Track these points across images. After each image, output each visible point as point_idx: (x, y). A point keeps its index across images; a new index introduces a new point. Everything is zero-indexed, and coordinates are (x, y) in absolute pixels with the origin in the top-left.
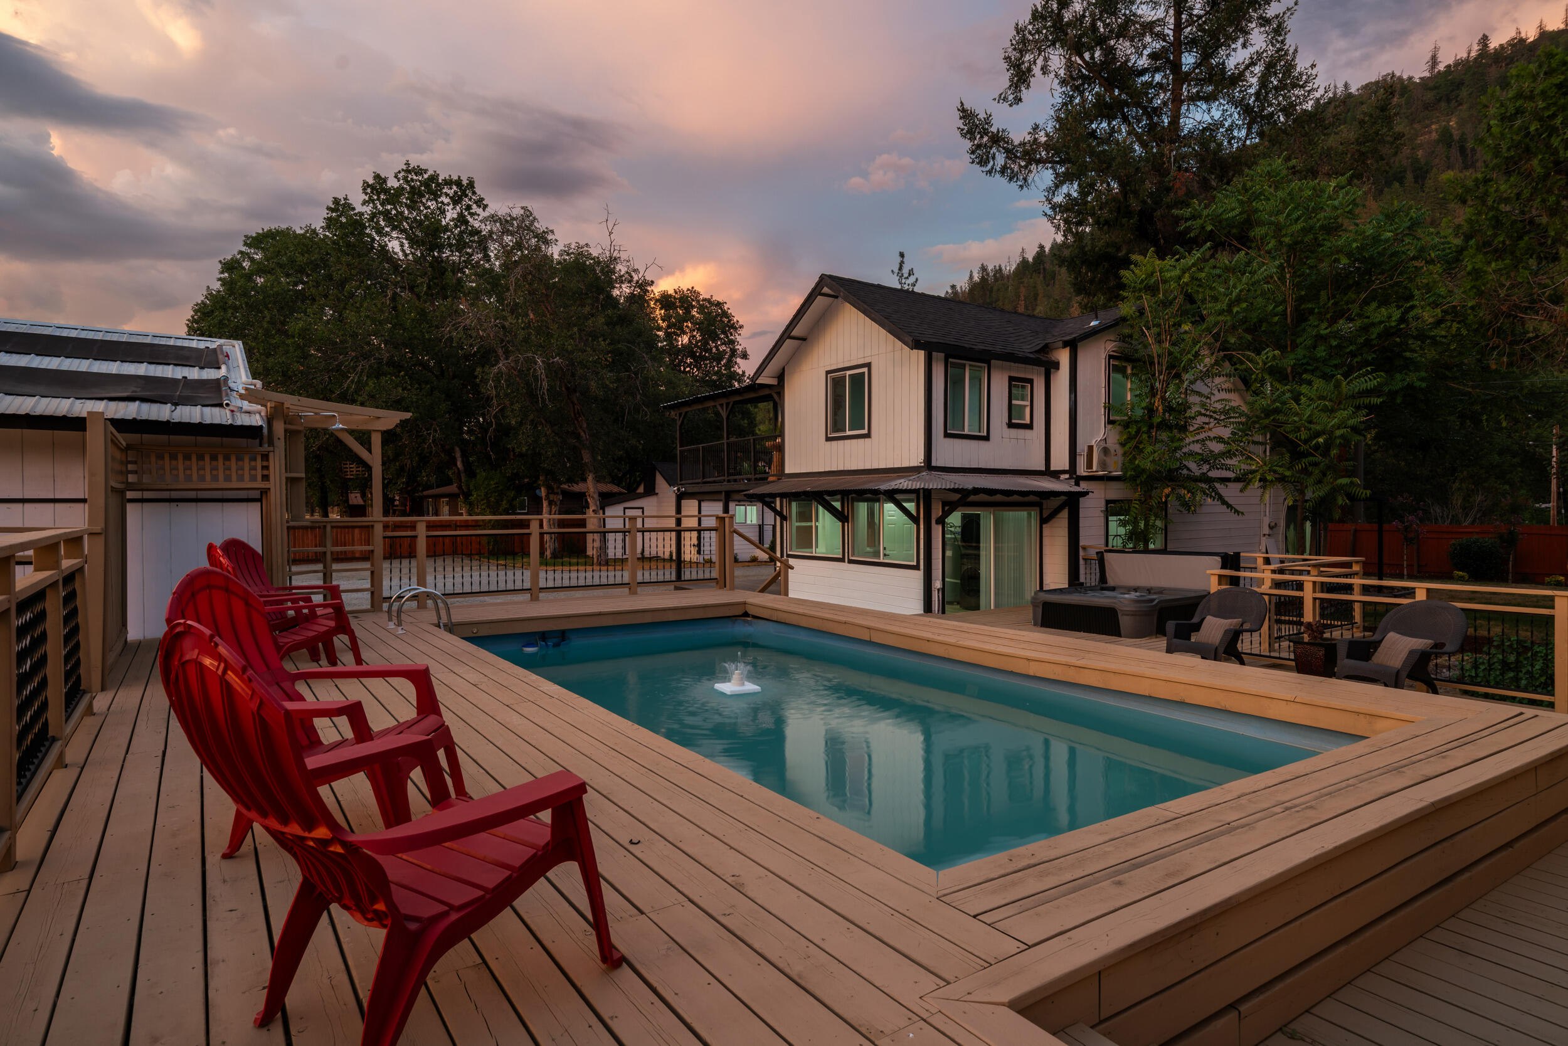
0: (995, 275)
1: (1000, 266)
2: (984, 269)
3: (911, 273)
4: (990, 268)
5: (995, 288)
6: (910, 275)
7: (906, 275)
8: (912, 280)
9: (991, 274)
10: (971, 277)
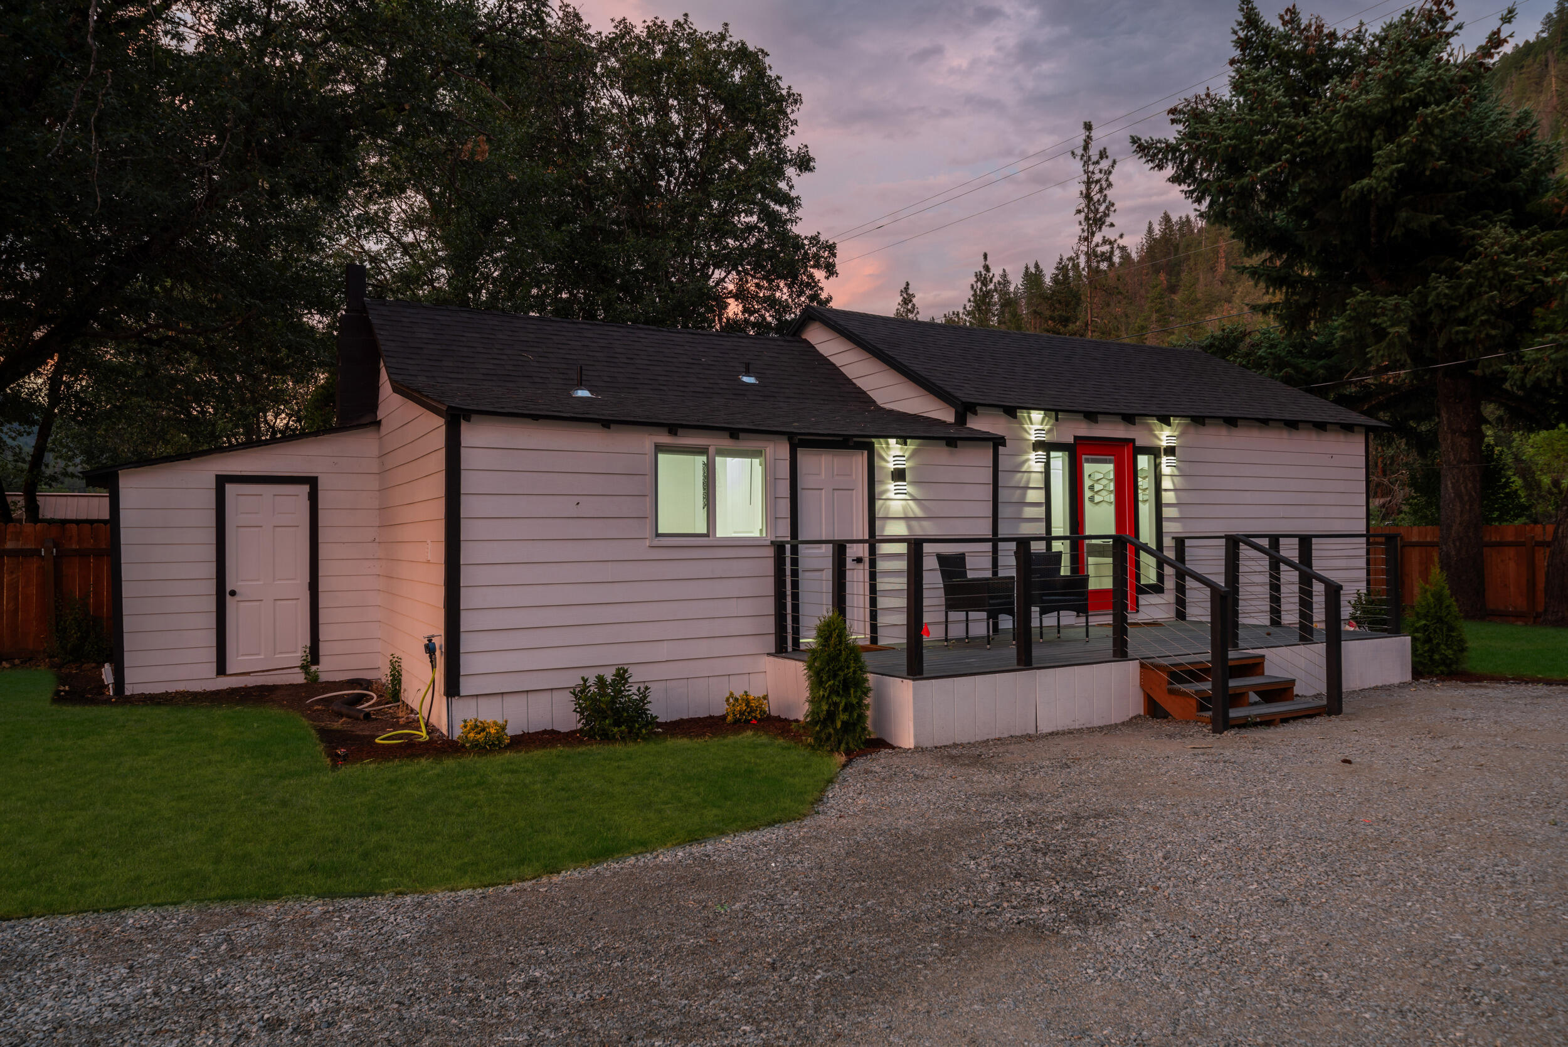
0: (1180, 229)
1: (1187, 217)
2: (1167, 219)
3: (1103, 155)
4: (1175, 218)
5: (1182, 246)
6: (1101, 158)
7: (1095, 158)
8: (1105, 164)
9: (1176, 228)
10: (1150, 230)
